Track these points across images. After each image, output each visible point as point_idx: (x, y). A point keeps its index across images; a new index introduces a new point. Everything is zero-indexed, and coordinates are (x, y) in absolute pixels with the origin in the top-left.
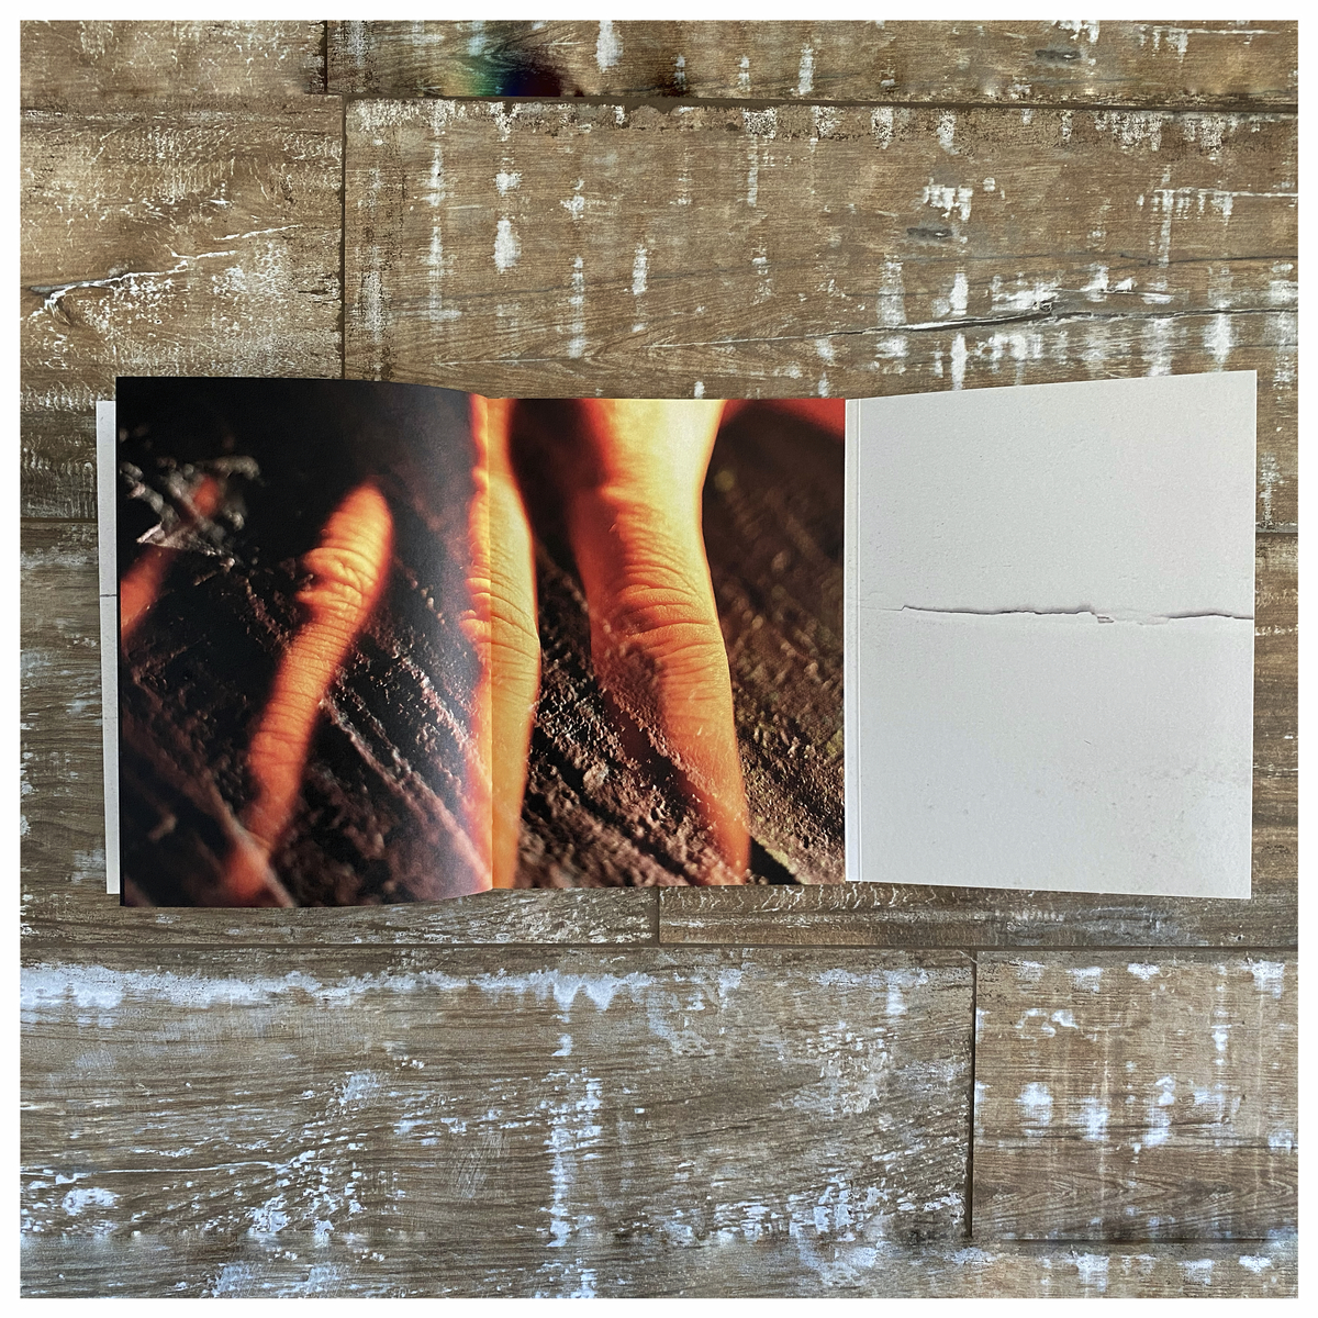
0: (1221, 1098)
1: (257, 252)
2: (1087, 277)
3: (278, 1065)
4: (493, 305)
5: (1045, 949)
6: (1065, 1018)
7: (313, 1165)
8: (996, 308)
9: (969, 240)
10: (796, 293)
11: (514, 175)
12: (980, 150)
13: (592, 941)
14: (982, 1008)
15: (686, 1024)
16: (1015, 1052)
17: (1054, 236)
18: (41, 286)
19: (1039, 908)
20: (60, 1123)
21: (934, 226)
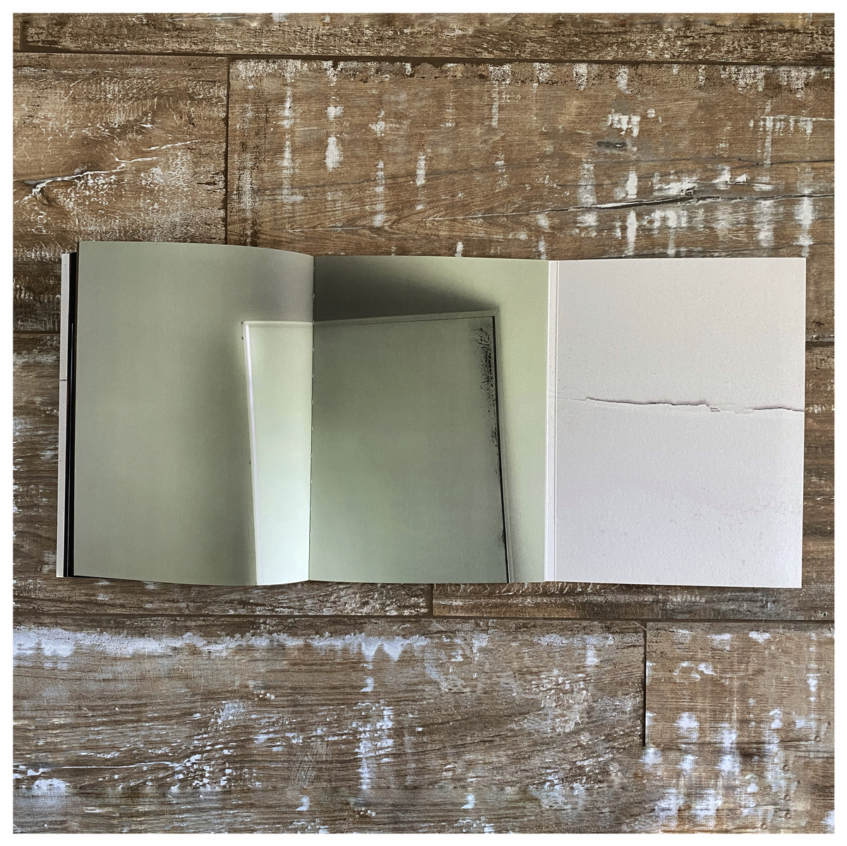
0: (813, 724)
1: (171, 158)
2: (717, 174)
3: (178, 696)
4: (325, 192)
5: (693, 621)
6: (707, 668)
7: (200, 764)
8: (656, 194)
9: (638, 150)
10: (524, 184)
11: (339, 108)
12: (645, 91)
13: (388, 614)
14: (651, 662)
15: (451, 670)
16: (672, 691)
17: (695, 146)
18: (30, 180)
19: (688, 593)
20: (31, 734)
21: (613, 140)
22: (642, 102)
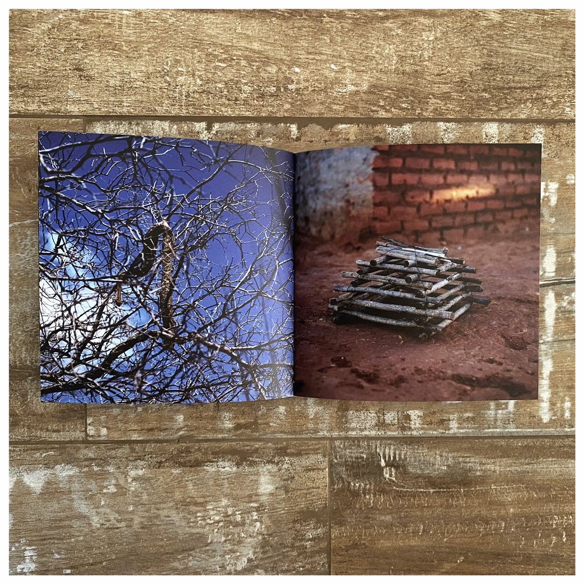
22: (560, 166)
